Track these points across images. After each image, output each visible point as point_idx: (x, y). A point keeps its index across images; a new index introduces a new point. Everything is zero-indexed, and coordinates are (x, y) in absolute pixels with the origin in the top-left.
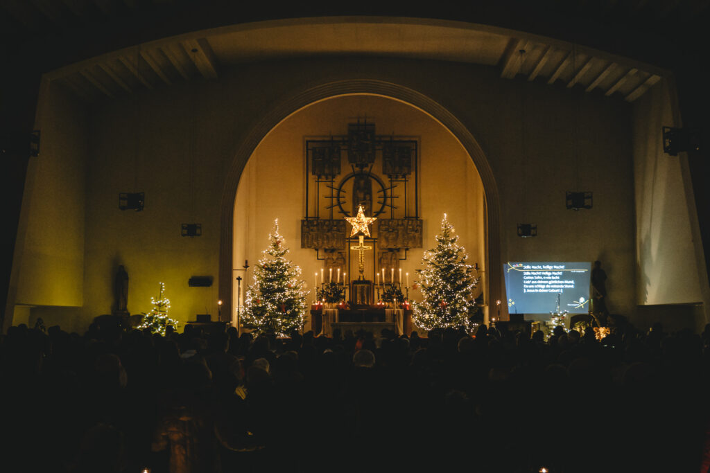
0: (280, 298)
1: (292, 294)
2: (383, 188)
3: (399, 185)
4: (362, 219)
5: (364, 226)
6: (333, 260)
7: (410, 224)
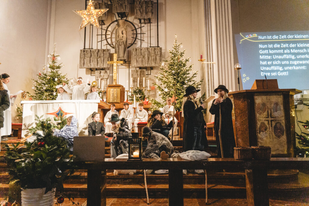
2: (135, 28)
3: (146, 25)
4: (92, 12)
5: (93, 18)
6: (101, 76)
7: (153, 50)
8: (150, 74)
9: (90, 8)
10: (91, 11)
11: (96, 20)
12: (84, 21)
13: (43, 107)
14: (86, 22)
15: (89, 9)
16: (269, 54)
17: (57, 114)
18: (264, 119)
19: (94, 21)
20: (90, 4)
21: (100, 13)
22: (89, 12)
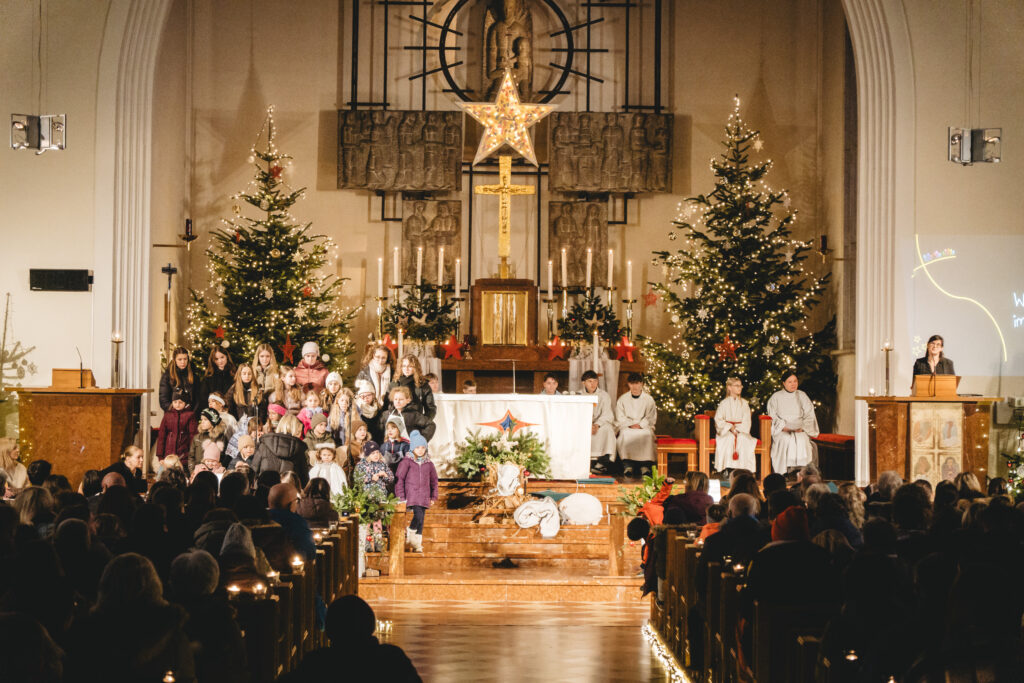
0: (280, 325)
1: (312, 314)
2: (565, 23)
4: (512, 110)
5: (516, 129)
7: (638, 125)
8: (622, 220)
9: (507, 100)
10: (510, 107)
11: (526, 137)
12: (489, 136)
13: (471, 408)
14: (495, 141)
15: (502, 102)
17: (501, 424)
18: (926, 450)
19: (518, 138)
20: (508, 88)
21: (536, 116)
22: (503, 110)
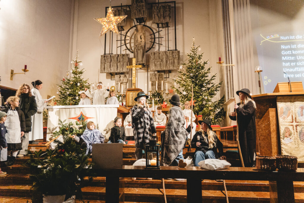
2: (153, 32)
3: (164, 30)
4: (111, 19)
5: (113, 24)
6: (120, 80)
7: (171, 53)
8: (168, 77)
9: (110, 16)
10: (111, 18)
11: (116, 27)
12: (104, 28)
13: (66, 112)
14: (106, 29)
15: (108, 17)
16: (292, 55)
17: (79, 118)
18: (288, 124)
19: (113, 27)
20: (110, 12)
21: (119, 20)
22: (108, 19)
